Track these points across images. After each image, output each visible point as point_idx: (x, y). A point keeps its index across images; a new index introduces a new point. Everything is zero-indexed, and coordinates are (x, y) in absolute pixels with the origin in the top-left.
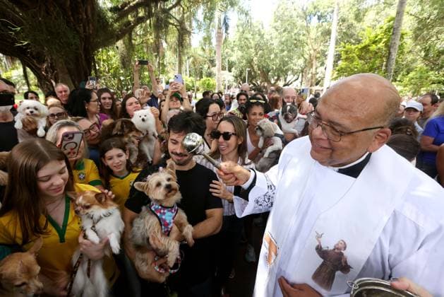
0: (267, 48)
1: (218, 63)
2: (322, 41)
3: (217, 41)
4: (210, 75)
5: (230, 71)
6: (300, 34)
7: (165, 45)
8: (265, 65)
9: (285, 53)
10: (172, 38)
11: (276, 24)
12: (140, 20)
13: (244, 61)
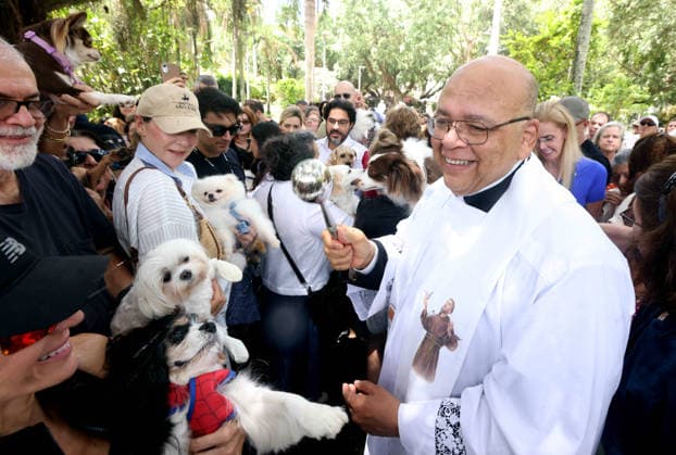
0: (394, 34)
1: (308, 52)
2: (479, 29)
4: (294, 74)
5: (331, 69)
8: (390, 61)
9: (423, 44)
13: (355, 53)
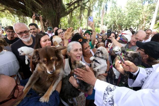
0: (122, 16)
1: (102, 22)
2: (149, 12)
3: (102, 14)
4: (98, 27)
5: (106, 25)
6: (138, 10)
7: (83, 16)
8: (121, 23)
9: (131, 18)
10: (86, 13)
11: (127, 6)
12: (75, 8)
13: (112, 22)
